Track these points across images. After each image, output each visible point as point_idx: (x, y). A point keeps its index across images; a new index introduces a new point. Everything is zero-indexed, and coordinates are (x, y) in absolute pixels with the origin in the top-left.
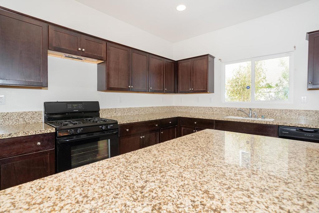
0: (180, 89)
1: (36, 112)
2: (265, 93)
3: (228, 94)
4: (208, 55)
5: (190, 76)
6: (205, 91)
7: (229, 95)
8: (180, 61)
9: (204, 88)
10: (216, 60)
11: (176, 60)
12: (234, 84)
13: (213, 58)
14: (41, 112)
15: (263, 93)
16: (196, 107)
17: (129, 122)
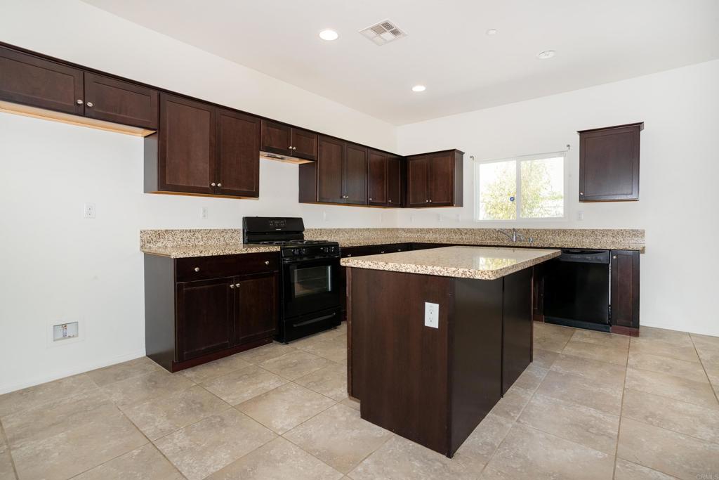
0: (411, 200)
1: (235, 230)
2: (550, 209)
3: (486, 211)
4: (454, 150)
5: (427, 181)
6: (450, 204)
7: (488, 211)
8: (412, 158)
9: (448, 200)
10: (466, 158)
11: (404, 155)
12: (498, 193)
13: (462, 153)
14: (240, 230)
15: (546, 209)
16: (435, 229)
17: (351, 245)
